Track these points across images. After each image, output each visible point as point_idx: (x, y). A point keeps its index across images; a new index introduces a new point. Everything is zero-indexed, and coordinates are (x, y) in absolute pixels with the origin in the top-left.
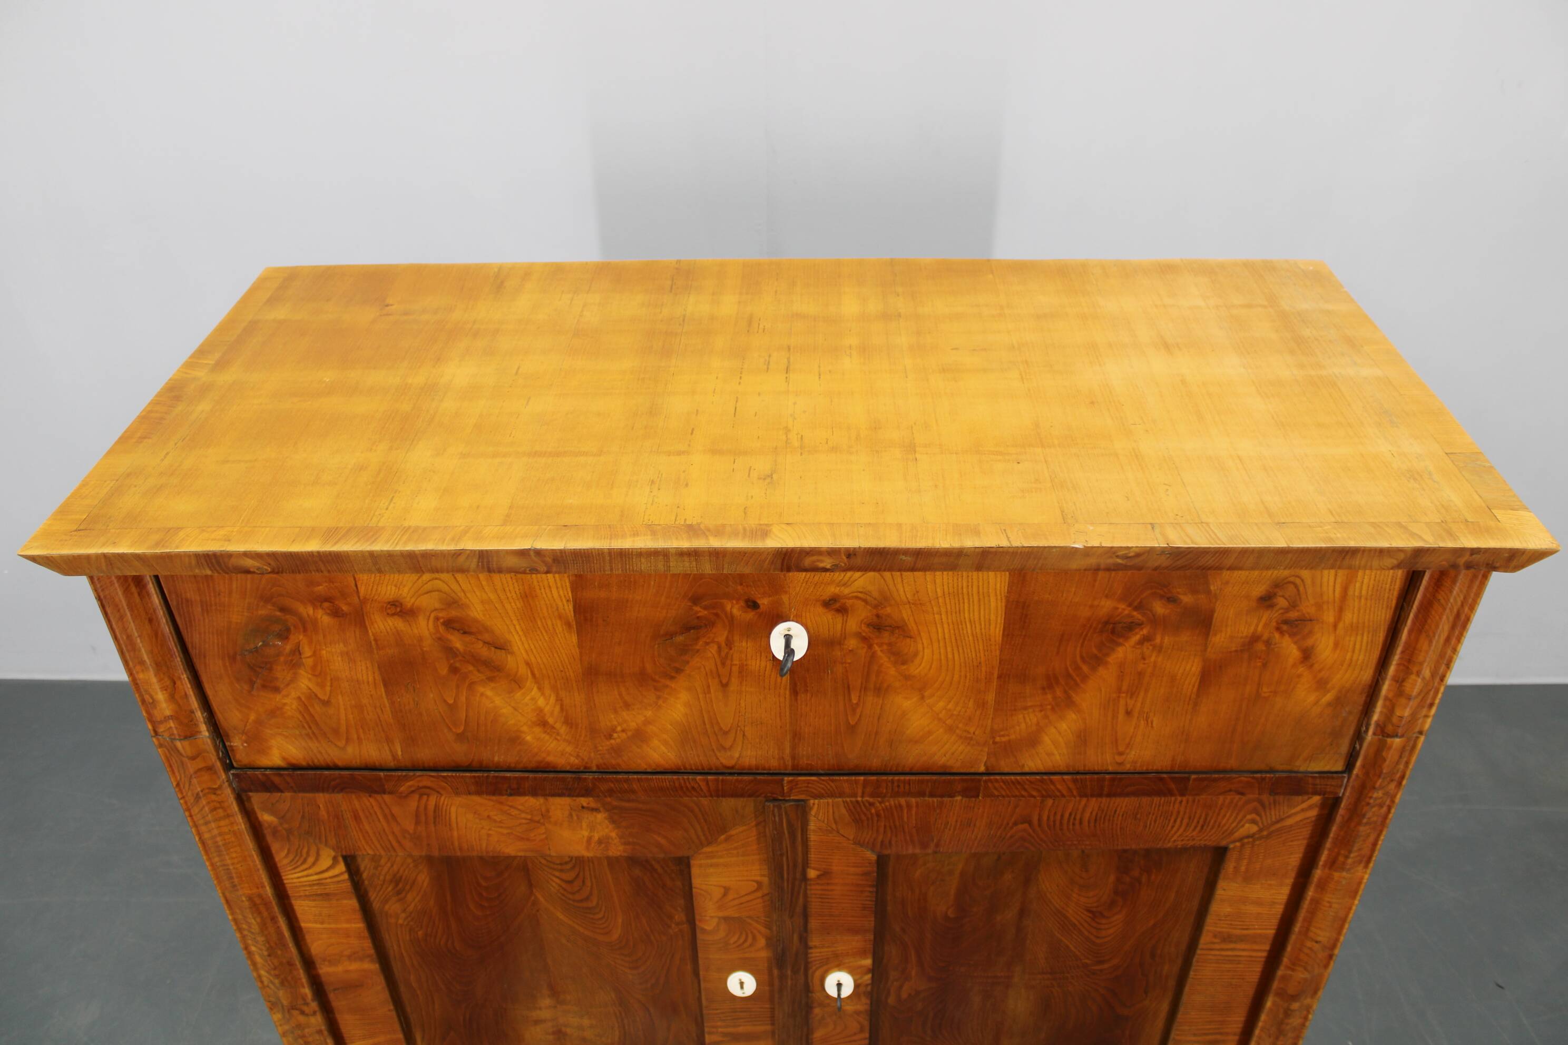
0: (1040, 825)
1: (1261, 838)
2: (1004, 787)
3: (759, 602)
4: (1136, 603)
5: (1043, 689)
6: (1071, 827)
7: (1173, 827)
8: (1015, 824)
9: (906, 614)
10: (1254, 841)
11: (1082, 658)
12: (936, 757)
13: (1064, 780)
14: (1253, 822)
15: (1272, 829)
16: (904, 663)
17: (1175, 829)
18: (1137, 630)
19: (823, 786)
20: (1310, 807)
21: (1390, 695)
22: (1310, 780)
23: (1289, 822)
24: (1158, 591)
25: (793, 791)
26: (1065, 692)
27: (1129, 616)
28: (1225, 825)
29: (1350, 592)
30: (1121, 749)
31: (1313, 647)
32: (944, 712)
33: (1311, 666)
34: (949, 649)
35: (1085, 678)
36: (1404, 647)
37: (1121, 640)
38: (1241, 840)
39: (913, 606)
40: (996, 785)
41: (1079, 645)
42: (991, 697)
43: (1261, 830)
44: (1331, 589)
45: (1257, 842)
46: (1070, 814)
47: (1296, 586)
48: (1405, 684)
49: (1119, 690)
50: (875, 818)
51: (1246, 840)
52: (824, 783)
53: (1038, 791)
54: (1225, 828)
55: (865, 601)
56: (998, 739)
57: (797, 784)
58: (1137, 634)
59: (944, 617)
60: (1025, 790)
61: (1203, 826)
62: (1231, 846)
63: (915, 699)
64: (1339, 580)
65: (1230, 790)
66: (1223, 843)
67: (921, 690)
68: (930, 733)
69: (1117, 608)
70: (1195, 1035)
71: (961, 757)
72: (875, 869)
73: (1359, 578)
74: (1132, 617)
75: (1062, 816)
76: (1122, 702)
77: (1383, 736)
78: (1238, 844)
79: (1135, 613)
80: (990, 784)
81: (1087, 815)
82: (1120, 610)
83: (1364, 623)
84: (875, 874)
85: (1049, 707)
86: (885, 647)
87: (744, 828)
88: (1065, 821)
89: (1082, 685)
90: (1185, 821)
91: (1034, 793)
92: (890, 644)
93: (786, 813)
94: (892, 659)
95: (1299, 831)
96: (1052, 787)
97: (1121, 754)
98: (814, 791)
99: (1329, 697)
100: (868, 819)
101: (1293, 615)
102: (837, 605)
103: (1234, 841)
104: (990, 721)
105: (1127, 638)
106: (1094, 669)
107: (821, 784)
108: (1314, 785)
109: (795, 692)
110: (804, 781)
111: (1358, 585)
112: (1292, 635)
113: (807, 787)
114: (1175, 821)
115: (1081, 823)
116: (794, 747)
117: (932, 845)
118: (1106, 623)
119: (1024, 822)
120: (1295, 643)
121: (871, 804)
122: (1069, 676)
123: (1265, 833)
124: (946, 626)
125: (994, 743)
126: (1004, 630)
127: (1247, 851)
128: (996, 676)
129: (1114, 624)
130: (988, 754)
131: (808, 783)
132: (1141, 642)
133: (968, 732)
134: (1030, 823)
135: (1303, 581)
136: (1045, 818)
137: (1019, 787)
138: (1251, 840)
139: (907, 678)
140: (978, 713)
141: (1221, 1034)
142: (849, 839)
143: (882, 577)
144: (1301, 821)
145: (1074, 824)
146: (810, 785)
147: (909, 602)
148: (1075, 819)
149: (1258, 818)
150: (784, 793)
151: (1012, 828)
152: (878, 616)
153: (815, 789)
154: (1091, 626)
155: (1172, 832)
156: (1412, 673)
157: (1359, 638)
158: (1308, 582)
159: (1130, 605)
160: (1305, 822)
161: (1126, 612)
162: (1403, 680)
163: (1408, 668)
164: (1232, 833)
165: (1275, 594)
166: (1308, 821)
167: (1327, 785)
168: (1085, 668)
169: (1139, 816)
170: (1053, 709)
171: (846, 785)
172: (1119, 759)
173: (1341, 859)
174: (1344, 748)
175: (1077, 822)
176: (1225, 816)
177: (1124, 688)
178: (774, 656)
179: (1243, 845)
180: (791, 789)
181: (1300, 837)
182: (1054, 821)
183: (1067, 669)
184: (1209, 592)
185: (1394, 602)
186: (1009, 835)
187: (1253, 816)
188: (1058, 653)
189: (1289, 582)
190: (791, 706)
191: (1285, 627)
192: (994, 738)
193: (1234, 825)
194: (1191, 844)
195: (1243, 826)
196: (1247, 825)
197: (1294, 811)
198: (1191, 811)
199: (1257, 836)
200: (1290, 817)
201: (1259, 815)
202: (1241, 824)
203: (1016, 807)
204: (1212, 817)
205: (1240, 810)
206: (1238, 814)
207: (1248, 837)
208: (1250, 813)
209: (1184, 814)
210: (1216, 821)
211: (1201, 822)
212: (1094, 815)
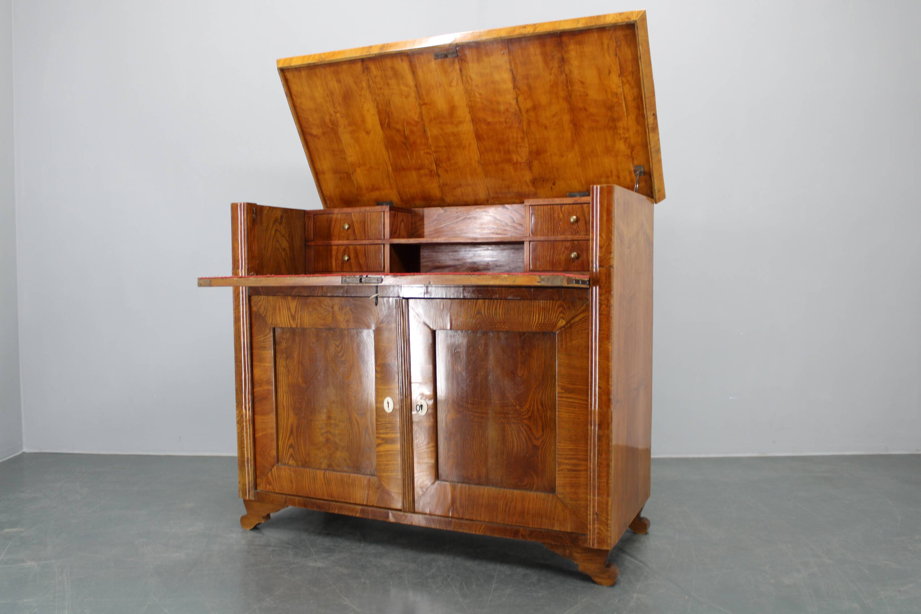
1: (568, 328)
6: (496, 317)
7: (533, 319)
8: (477, 314)
10: (566, 330)
14: (563, 318)
15: (571, 323)
22: (576, 292)
23: (577, 319)
28: (552, 320)
38: (560, 329)
43: (567, 323)
46: (495, 310)
51: (563, 329)
54: (553, 322)
61: (544, 320)
62: (557, 332)
65: (548, 297)
66: (554, 331)
70: (566, 459)
72: (430, 338)
75: (492, 310)
78: (559, 331)
81: (501, 310)
84: (431, 341)
88: (494, 313)
90: (537, 316)
95: (582, 325)
100: (428, 309)
114: (533, 317)
115: (499, 315)
119: (479, 313)
123: (569, 325)
141: (578, 459)
148: (497, 312)
149: (564, 316)
155: (533, 322)
164: (556, 325)
169: (519, 312)
176: (551, 314)
179: (562, 332)
181: (583, 328)
182: (490, 313)
187: (561, 315)
193: (556, 320)
194: (541, 331)
195: (559, 320)
196: (561, 320)
197: (577, 313)
198: (538, 310)
199: (566, 327)
200: (576, 316)
201: (564, 314)
202: (558, 319)
203: (476, 305)
204: (547, 315)
205: (557, 311)
206: (556, 314)
207: (564, 327)
208: (560, 313)
209: (536, 313)
210: (548, 317)
211: (543, 317)
212: (503, 311)
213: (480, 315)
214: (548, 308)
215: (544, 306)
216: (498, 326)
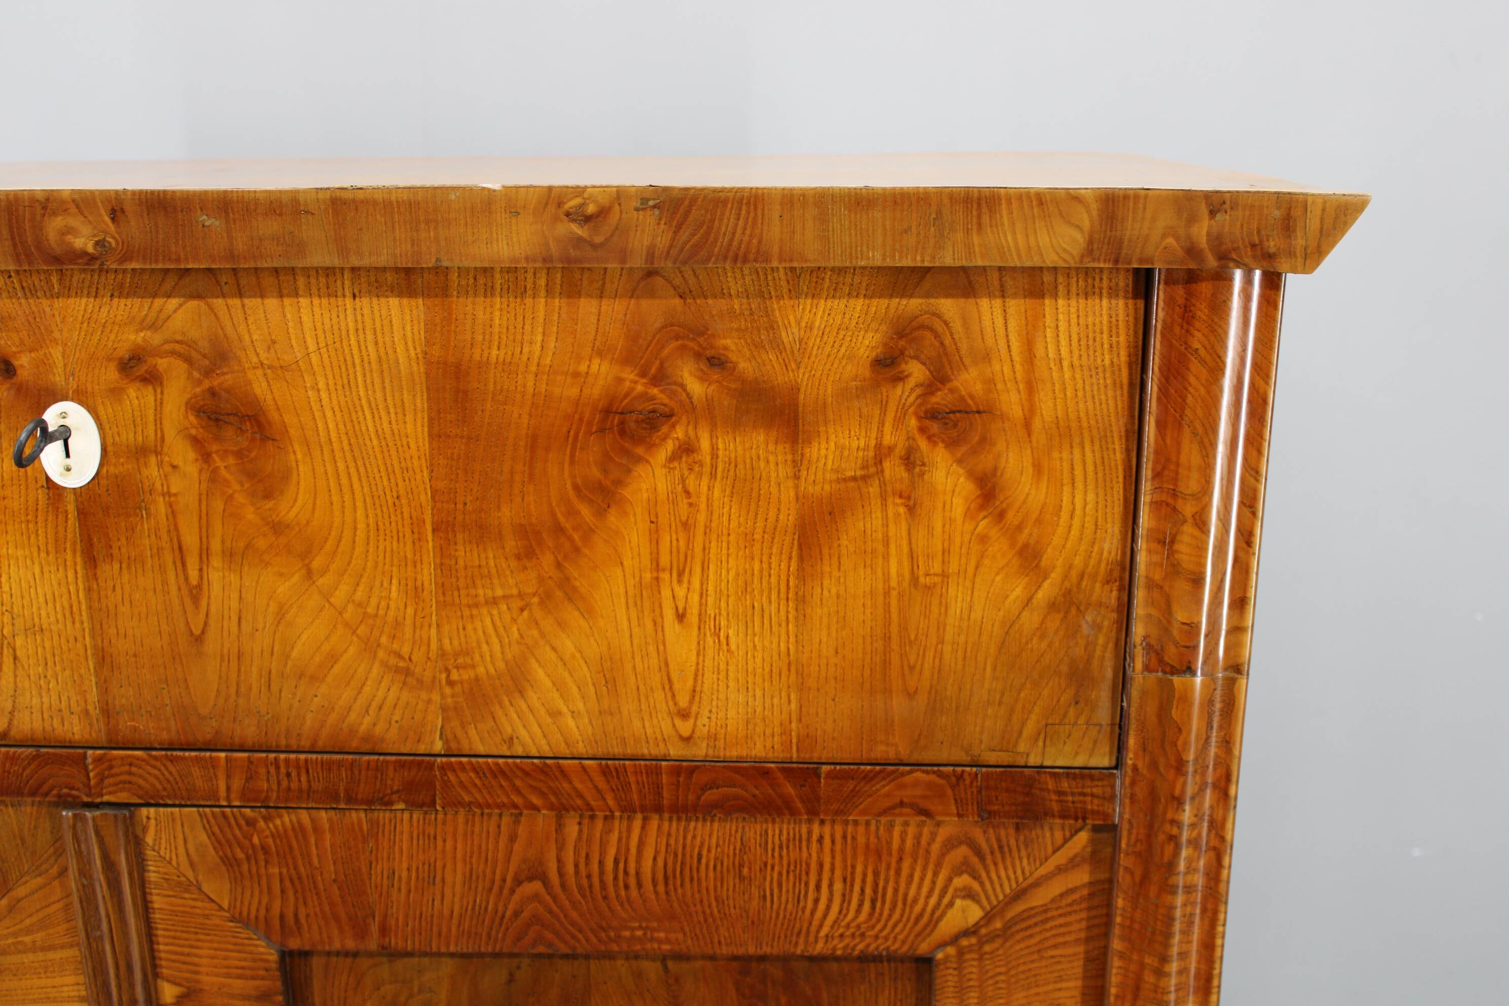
0: (563, 886)
1: (992, 938)
2: (477, 781)
3: (16, 363)
4: (653, 371)
5: (518, 557)
6: (623, 893)
7: (816, 901)
8: (518, 882)
9: (260, 388)
10: (981, 944)
11: (576, 488)
12: (353, 716)
13: (584, 768)
14: (969, 895)
15: (1010, 914)
16: (268, 496)
17: (822, 906)
18: (665, 429)
19: (156, 772)
20: (1073, 864)
21: (1157, 576)
22: (1051, 785)
23: (1040, 898)
24: (691, 344)
25: (106, 782)
26: (559, 565)
27: (643, 396)
28: (915, 901)
29: (1039, 351)
30: (683, 702)
31: (995, 469)
32: (350, 607)
33: (1001, 516)
34: (341, 466)
35: (588, 534)
36: (1156, 462)
37: (640, 451)
38: (954, 940)
39: (269, 372)
40: (463, 777)
41: (567, 459)
42: (427, 575)
43: (988, 917)
44: (1002, 344)
45: (987, 948)
46: (616, 862)
47: (937, 336)
48: (1176, 547)
49: (657, 567)
50: (261, 857)
51: (965, 942)
52: (158, 764)
53: (543, 794)
54: (918, 908)
55: (188, 360)
56: (455, 676)
57: (111, 767)
58: (664, 439)
59: (324, 395)
60: (518, 792)
61: (873, 902)
62: (940, 956)
63: (296, 578)
64: (1012, 324)
65: (902, 804)
66: (923, 948)
67: (306, 555)
68: (333, 658)
69: (620, 380)
71: (396, 717)
72: (279, 984)
73: (1049, 320)
74: (653, 398)
75: (601, 863)
76: (666, 593)
77: (1164, 672)
78: (951, 950)
79: (655, 391)
80: (451, 777)
81: (647, 864)
82: (627, 384)
83: (1079, 419)
84: (280, 998)
85: (535, 600)
86: (231, 460)
87: (39, 880)
88: (609, 877)
89: (586, 551)
90: (838, 886)
91: (536, 800)
92: (239, 454)
93: (97, 833)
94: (247, 485)
95: (1062, 920)
96: (566, 785)
97: (684, 715)
98: (141, 782)
99: (1047, 591)
100: (248, 858)
101: (940, 399)
102: (142, 369)
103: (943, 945)
104: (434, 631)
105: (651, 447)
106: (601, 513)
107: (154, 767)
108: (1060, 793)
109: (91, 561)
110: (122, 758)
111: (1049, 333)
112: (952, 444)
113: (130, 773)
114: (818, 887)
115: (640, 885)
116: (104, 688)
117: (374, 928)
118: (607, 412)
119: (531, 879)
120: (960, 462)
121: (251, 823)
122: (558, 530)
123: (998, 924)
124: (329, 414)
125: (451, 683)
126: (431, 426)
127: (972, 968)
128: (429, 527)
129: (622, 413)
130: (444, 709)
131: (131, 765)
132: (674, 457)
133: (400, 656)
134: (544, 878)
135: (946, 323)
136: (570, 868)
137: (504, 783)
138: (973, 940)
139: (278, 528)
140: (410, 611)
142: (221, 908)
143: (211, 309)
144: (1062, 895)
145: (627, 887)
146: (134, 769)
147: (262, 364)
148: (626, 873)
149: (976, 886)
150: (89, 787)
151: (512, 891)
152: (212, 392)
153: (145, 780)
154: (581, 420)
155: (819, 914)
156: (1185, 521)
157: (1077, 452)
158: (957, 325)
159: (643, 374)
160: (1069, 899)
161: (640, 388)
162: (1172, 542)
163: (1174, 509)
164: (934, 922)
165: (902, 353)
166: (1076, 896)
167: (1084, 795)
168: (586, 512)
169: (745, 871)
170: (542, 603)
171: (196, 772)
172: (685, 728)
173: (1149, 978)
174: (1104, 714)
175: (632, 881)
176: (911, 876)
177: (665, 560)
178: (48, 479)
179: (961, 953)
180: (102, 779)
181: (1068, 938)
182: (589, 876)
183: (553, 514)
184: (778, 346)
185: (1125, 373)
186: (511, 907)
188: (531, 476)
189: (922, 327)
190: (89, 590)
191: (935, 427)
192: (448, 671)
193: (933, 901)
194: (861, 947)
195: (951, 904)
196: (958, 902)
197: (1043, 871)
198: (844, 860)
199: (983, 931)
200: (1036, 884)
201: (976, 877)
202: (946, 901)
203: (513, 838)
204: (887, 881)
205: (939, 865)
206: (936, 874)
207: (966, 933)
208: (958, 871)
209: (832, 870)
210: (896, 890)
211: (868, 891)
212: (660, 863)
213: (536, 886)
214: (895, 845)
215: (873, 839)
216: (633, 929)
